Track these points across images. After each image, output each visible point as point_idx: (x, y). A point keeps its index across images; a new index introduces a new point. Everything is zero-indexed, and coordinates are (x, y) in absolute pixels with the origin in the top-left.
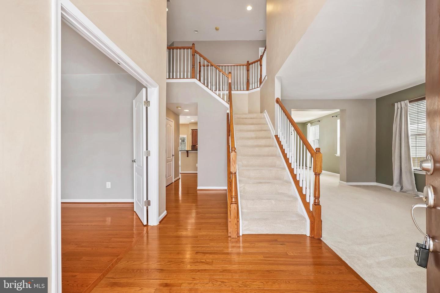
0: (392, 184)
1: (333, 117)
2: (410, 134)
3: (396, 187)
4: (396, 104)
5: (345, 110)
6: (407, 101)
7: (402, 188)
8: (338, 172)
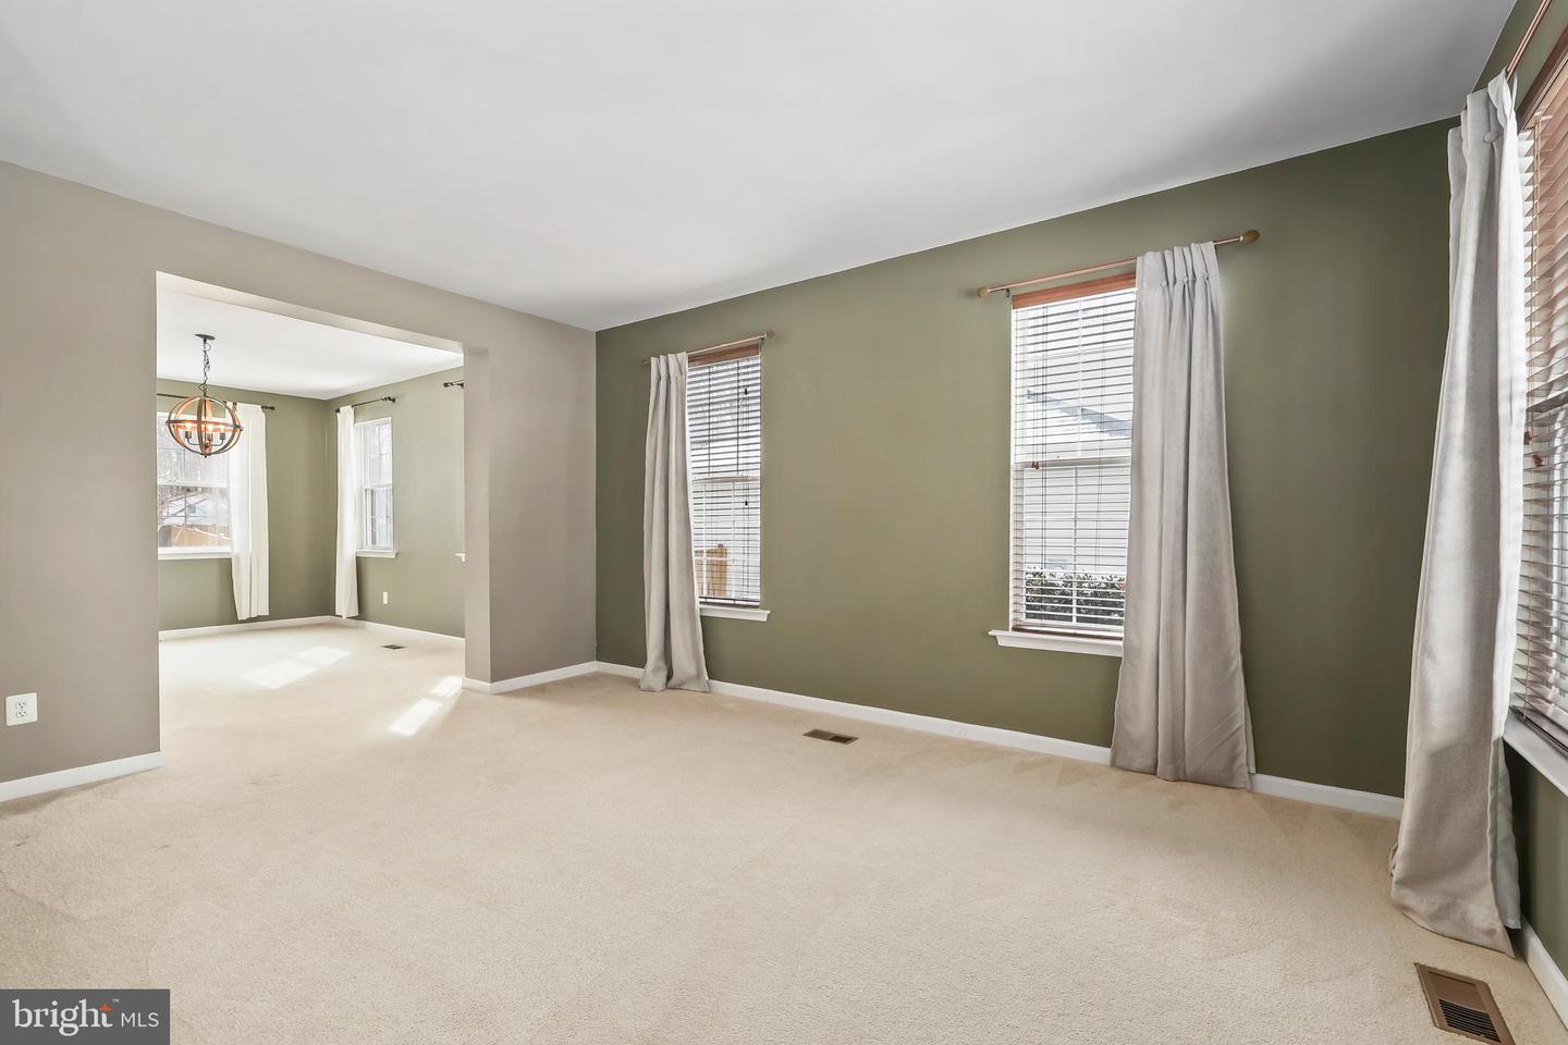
0: (640, 662)
1: (446, 385)
2: (690, 478)
3: (651, 674)
4: (653, 360)
5: (486, 351)
6: (683, 356)
7: (669, 677)
8: (458, 631)
